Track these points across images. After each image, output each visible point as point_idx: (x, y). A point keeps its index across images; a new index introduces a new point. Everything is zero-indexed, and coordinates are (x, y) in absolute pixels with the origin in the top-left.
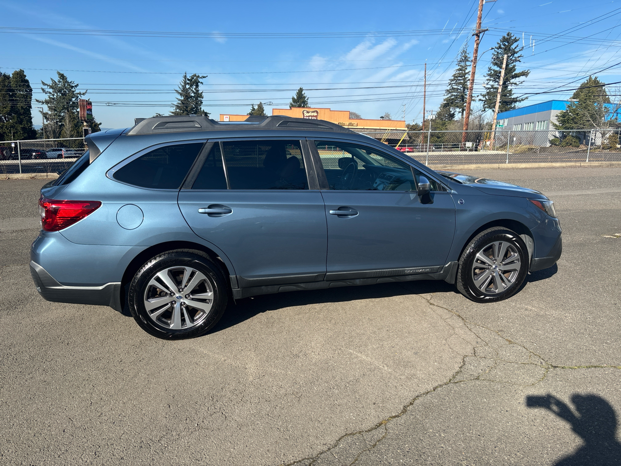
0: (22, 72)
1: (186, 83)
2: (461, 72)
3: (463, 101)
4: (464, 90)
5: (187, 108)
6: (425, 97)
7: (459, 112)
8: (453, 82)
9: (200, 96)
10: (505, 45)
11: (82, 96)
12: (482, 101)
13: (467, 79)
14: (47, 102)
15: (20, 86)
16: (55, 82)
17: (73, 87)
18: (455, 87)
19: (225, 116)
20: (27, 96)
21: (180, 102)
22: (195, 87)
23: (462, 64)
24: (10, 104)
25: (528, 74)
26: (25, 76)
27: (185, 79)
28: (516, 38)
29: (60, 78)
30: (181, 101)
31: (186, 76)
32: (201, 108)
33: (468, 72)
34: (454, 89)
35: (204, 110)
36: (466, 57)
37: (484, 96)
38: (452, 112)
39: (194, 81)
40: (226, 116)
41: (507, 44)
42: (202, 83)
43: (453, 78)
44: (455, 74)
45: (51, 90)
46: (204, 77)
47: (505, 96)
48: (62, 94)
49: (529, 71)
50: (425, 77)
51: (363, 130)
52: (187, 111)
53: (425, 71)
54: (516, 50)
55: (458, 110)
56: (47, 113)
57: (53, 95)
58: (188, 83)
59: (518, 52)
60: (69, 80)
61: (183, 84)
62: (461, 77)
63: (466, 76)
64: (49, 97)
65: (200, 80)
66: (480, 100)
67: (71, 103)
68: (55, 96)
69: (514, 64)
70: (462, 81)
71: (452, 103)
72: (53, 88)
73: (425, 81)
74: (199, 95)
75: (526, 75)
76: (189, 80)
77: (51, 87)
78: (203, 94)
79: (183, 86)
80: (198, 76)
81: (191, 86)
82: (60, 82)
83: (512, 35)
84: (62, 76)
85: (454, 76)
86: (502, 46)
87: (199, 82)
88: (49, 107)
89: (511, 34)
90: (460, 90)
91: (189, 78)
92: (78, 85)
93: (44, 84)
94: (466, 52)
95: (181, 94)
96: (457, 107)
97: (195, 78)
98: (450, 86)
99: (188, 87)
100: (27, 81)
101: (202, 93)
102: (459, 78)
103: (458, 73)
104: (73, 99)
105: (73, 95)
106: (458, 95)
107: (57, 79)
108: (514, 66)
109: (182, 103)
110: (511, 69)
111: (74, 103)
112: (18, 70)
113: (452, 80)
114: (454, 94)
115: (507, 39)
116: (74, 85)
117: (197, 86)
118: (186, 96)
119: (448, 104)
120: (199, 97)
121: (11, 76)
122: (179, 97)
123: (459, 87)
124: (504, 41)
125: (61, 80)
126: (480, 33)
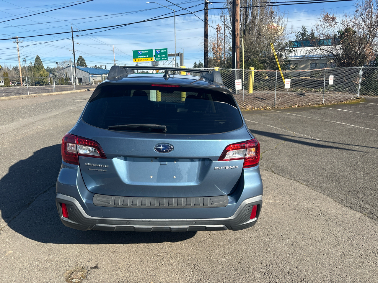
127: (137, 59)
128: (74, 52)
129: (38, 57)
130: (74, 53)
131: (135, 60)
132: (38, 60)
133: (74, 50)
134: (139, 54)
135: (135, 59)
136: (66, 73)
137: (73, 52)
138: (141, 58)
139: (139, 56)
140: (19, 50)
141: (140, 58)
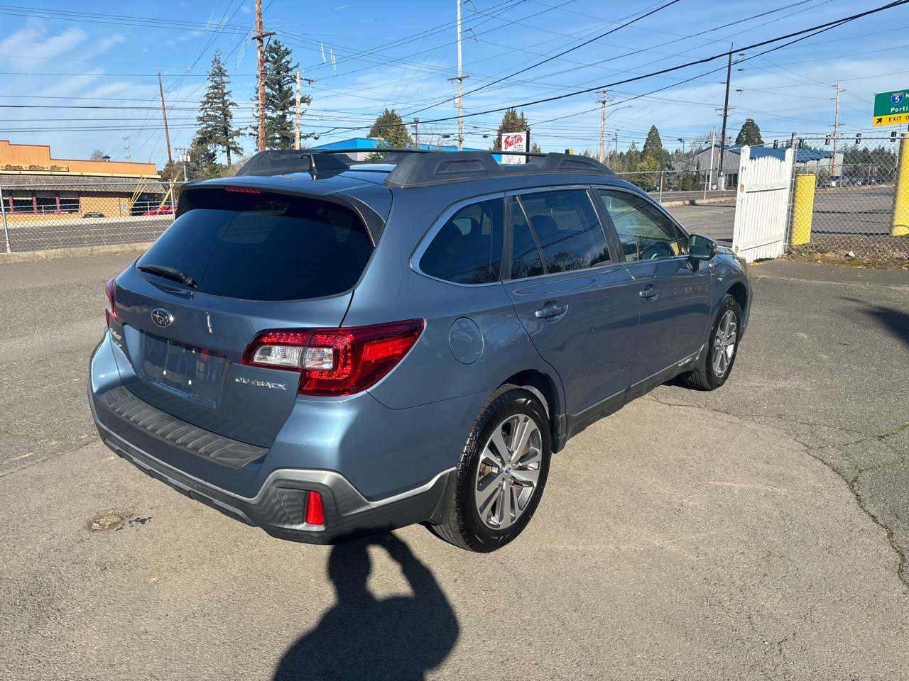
2: (216, 91)
3: (227, 135)
4: (225, 119)
6: (167, 128)
7: (224, 152)
8: (207, 106)
10: (273, 57)
12: (254, 135)
13: (228, 103)
18: (212, 113)
23: (217, 79)
25: (310, 100)
28: (286, 49)
33: (228, 92)
34: (211, 116)
36: (220, 69)
37: (256, 128)
38: (212, 151)
41: (276, 56)
43: (205, 99)
44: (209, 94)
47: (285, 129)
49: (310, 97)
50: (162, 95)
51: (80, 178)
53: (161, 86)
54: (290, 66)
55: (220, 147)
59: (292, 69)
62: (219, 98)
63: (226, 98)
66: (251, 134)
69: (290, 85)
70: (221, 105)
71: (211, 137)
73: (163, 101)
75: (308, 102)
83: (281, 44)
85: (207, 95)
86: (270, 59)
89: (279, 42)
90: (220, 118)
94: (219, 62)
96: (219, 143)
98: (203, 111)
102: (215, 100)
103: (213, 93)
106: (218, 126)
108: (290, 89)
110: (287, 92)
113: (205, 103)
114: (210, 123)
115: (275, 49)
119: (203, 140)
123: (217, 114)
124: (271, 52)
126: (264, 36)
127: (885, 118)
128: (726, 110)
129: (654, 129)
130: (725, 114)
131: (880, 120)
132: (653, 137)
133: (726, 107)
134: (894, 100)
135: (879, 117)
136: (699, 163)
137: (722, 112)
138: (899, 113)
139: (892, 109)
140: (605, 117)
141: (894, 113)
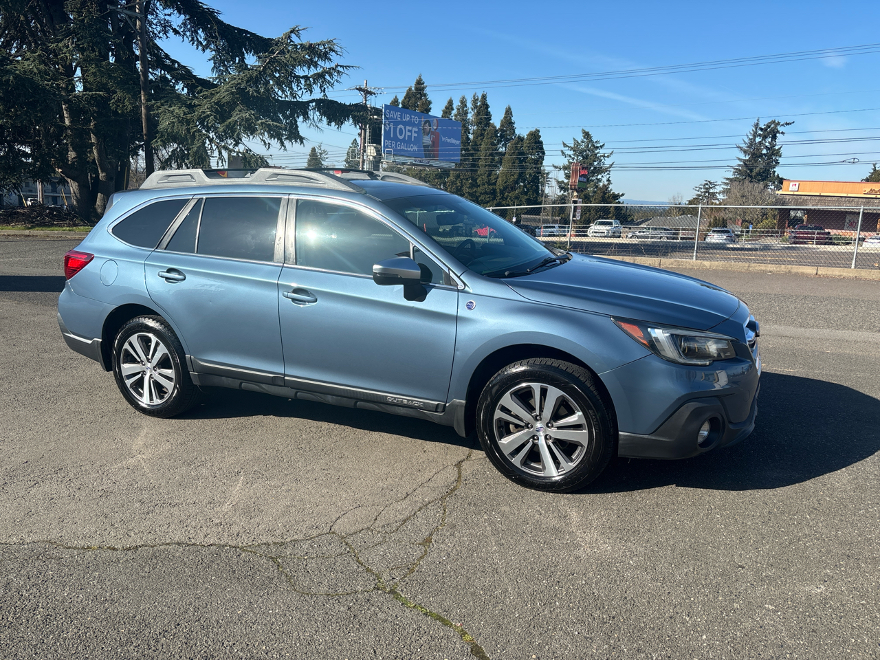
0: (538, 131)
1: (755, 135)
5: (751, 171)
9: (777, 153)
11: (606, 158)
14: (565, 168)
15: (532, 149)
16: (578, 142)
17: (597, 147)
19: (791, 184)
20: (538, 161)
21: (742, 163)
22: (770, 140)
24: (518, 171)
26: (540, 137)
27: (756, 129)
29: (584, 137)
30: (745, 161)
31: (758, 124)
32: (774, 172)
35: (778, 175)
39: (771, 132)
40: (794, 183)
42: (783, 133)
45: (571, 153)
46: (787, 124)
48: (583, 157)
52: (751, 176)
56: (563, 182)
57: (573, 159)
58: (760, 135)
60: (594, 139)
61: (751, 137)
64: (569, 162)
65: (780, 129)
67: (592, 168)
68: (575, 161)
72: (574, 151)
74: (774, 153)
76: (761, 129)
77: (572, 149)
78: (782, 151)
79: (750, 139)
80: (779, 123)
81: (765, 137)
82: (583, 142)
84: (587, 135)
87: (778, 132)
88: (566, 174)
91: (763, 127)
92: (604, 145)
93: (565, 145)
95: (745, 152)
97: (773, 126)
99: (758, 140)
100: (541, 143)
101: (780, 149)
104: (596, 163)
105: (596, 158)
107: (580, 138)
109: (745, 164)
111: (595, 168)
112: (533, 130)
116: (599, 145)
117: (774, 138)
118: (753, 154)
120: (774, 155)
121: (526, 137)
122: (742, 156)
125: (585, 140)
